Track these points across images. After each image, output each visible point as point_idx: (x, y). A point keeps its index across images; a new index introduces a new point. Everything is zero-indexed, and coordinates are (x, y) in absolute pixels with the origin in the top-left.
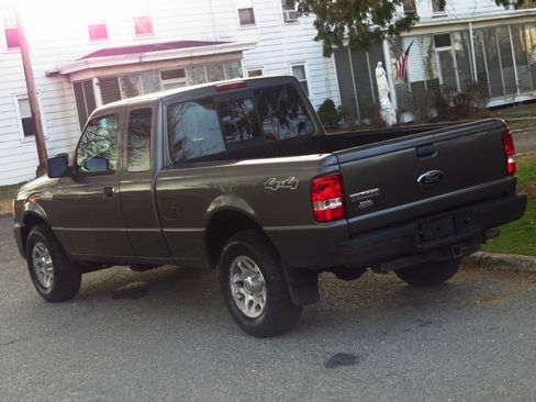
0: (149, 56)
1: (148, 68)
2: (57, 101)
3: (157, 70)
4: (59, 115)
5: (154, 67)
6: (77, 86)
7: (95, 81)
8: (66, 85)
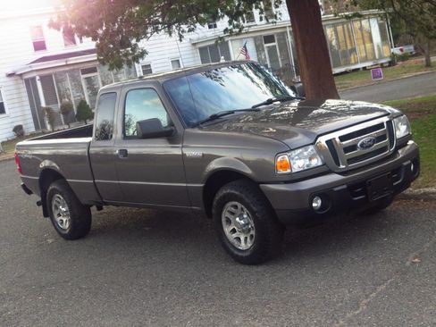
0: (72, 60)
1: (72, 68)
2: (15, 92)
3: (78, 69)
4: (16, 101)
5: (76, 67)
6: (27, 81)
7: (38, 78)
8: (20, 81)
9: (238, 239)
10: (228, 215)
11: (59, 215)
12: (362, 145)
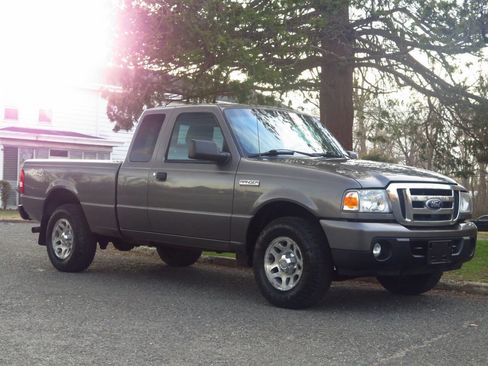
1: (41, 145)
3: (48, 148)
7: (1, 147)
9: (279, 280)
10: (273, 252)
11: (59, 243)
12: (430, 204)
